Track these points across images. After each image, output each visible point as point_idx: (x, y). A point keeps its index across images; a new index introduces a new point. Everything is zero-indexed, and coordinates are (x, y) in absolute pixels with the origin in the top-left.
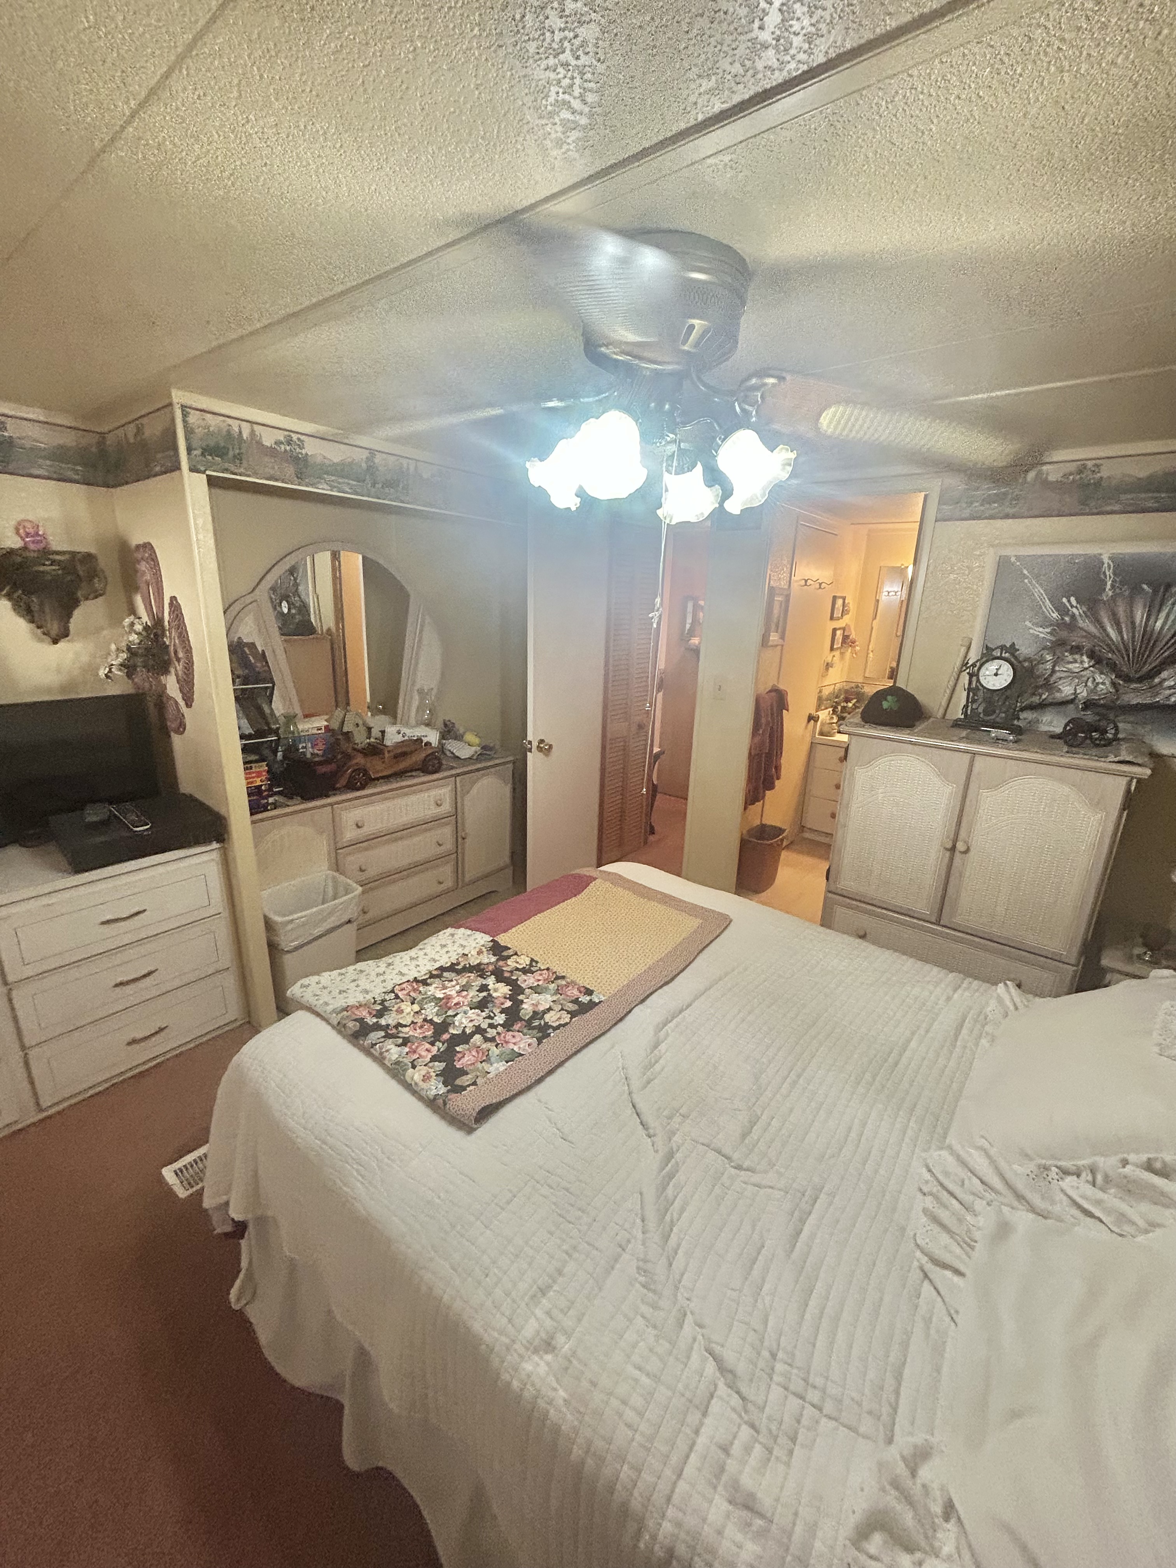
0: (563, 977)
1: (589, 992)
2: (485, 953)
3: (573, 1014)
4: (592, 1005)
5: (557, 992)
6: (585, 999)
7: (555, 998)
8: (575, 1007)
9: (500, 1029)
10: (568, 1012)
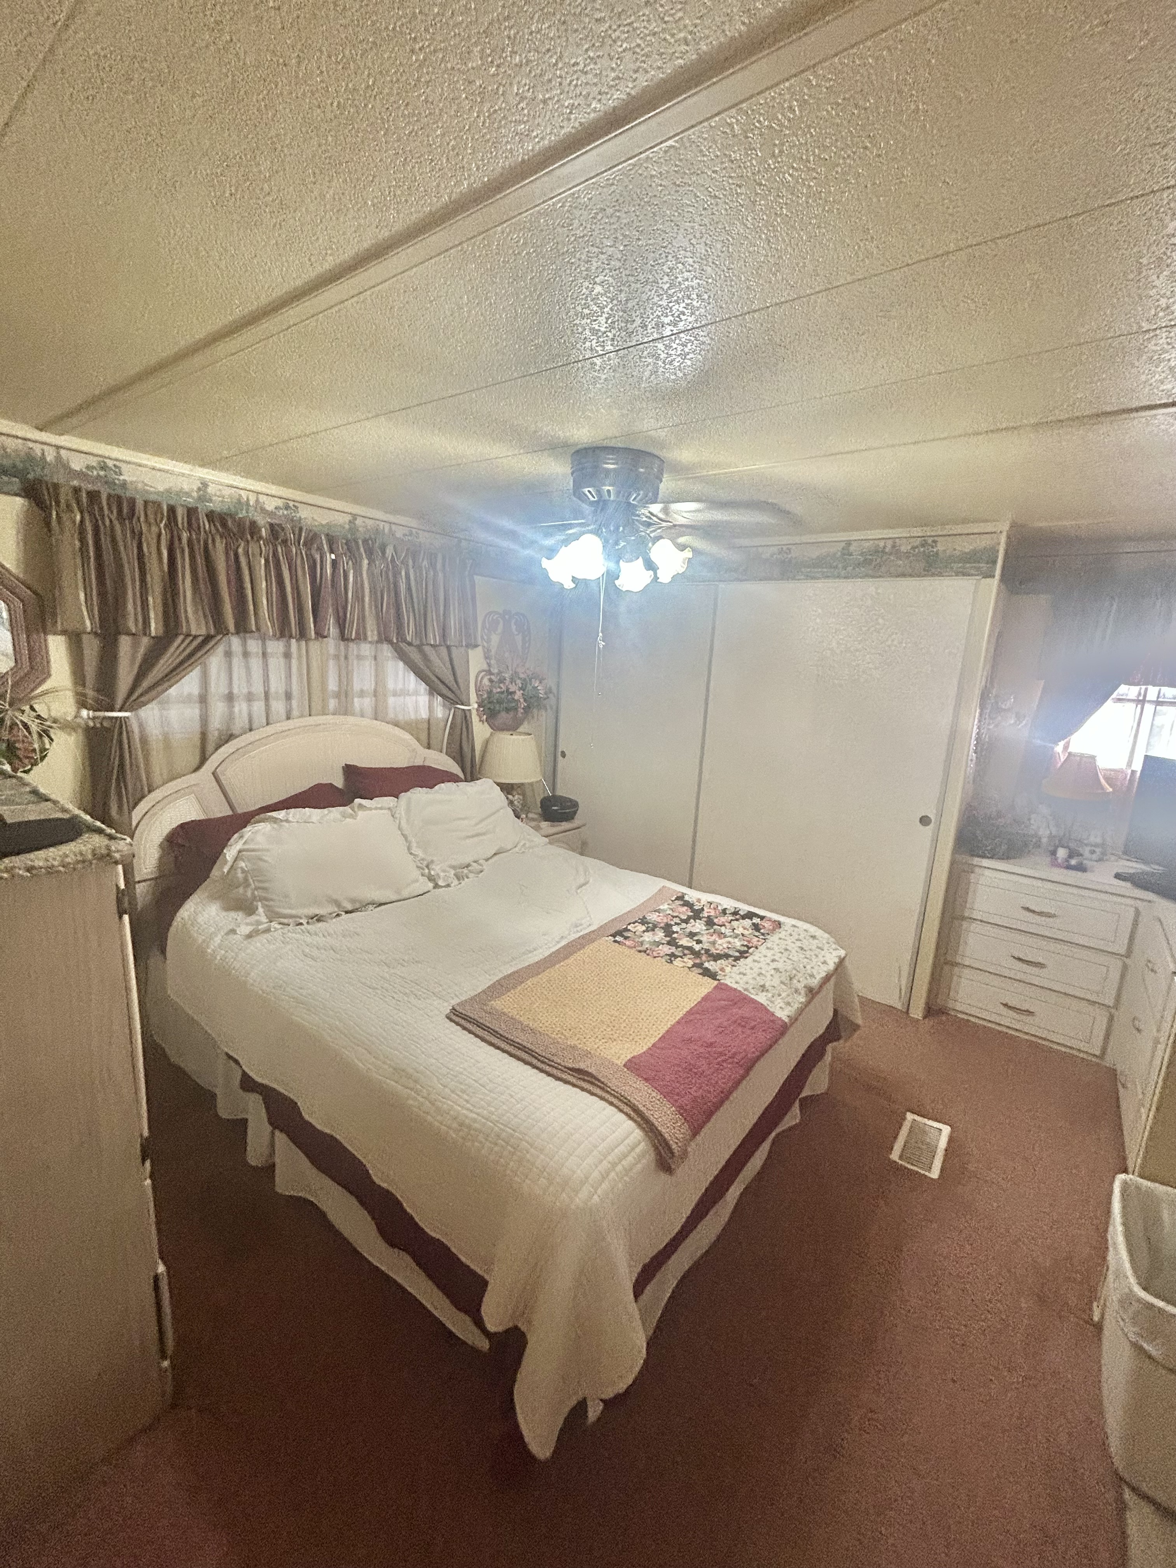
0: (640, 951)
1: (615, 941)
2: (718, 970)
3: (626, 930)
4: (614, 936)
5: (642, 943)
6: (618, 938)
7: (641, 939)
8: (626, 934)
9: (673, 923)
10: (629, 930)
